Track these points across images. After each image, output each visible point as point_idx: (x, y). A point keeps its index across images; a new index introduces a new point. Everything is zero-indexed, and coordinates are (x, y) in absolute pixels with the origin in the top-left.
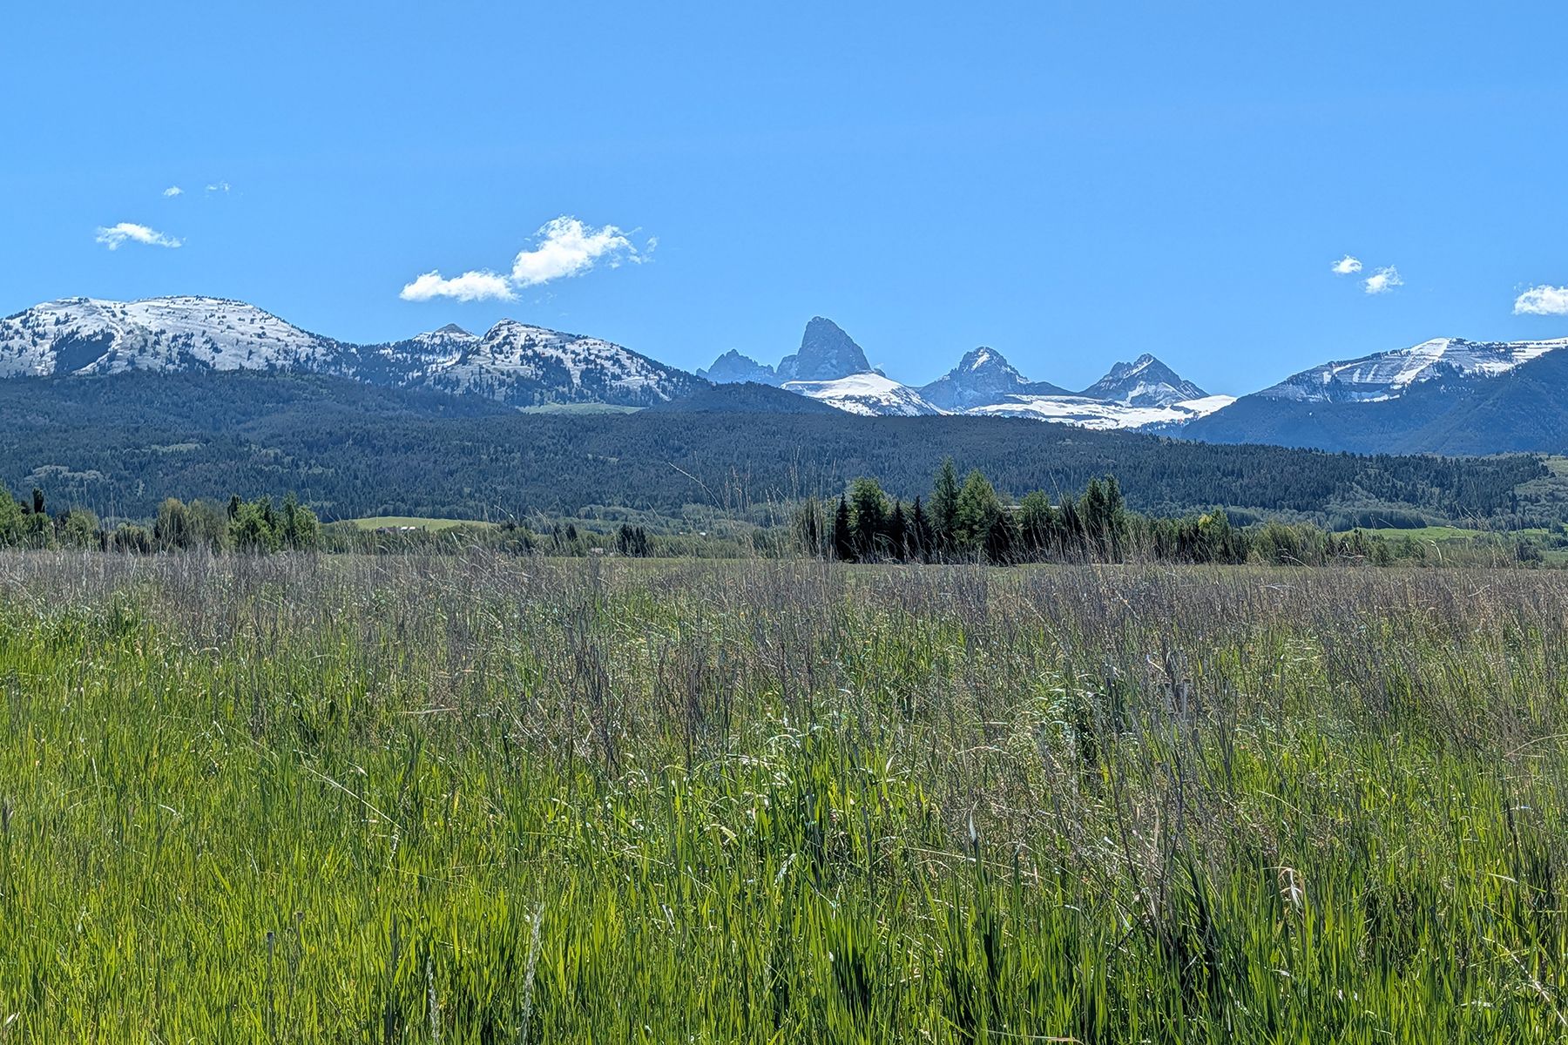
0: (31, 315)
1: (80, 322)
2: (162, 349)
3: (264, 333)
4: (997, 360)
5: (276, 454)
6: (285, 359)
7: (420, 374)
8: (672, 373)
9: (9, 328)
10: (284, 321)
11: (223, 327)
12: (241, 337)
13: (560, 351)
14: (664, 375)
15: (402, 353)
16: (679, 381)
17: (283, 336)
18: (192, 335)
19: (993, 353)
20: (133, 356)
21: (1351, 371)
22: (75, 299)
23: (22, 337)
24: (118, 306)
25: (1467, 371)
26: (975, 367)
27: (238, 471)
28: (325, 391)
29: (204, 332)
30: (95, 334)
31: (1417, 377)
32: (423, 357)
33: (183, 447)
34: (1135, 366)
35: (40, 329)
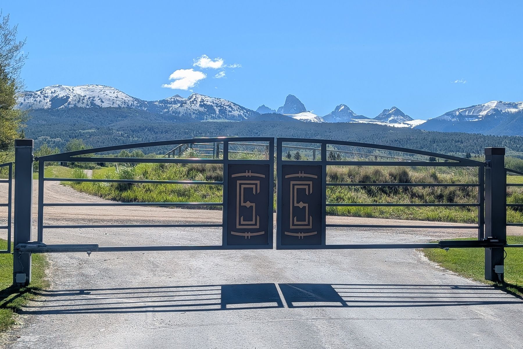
0: (44, 90)
1: (59, 93)
2: (85, 101)
3: (118, 97)
4: (347, 108)
5: (122, 133)
6: (124, 105)
7: (167, 110)
8: (248, 110)
9: (36, 94)
10: (124, 93)
11: (105, 95)
12: (110, 98)
13: (212, 103)
14: (245, 111)
15: (161, 104)
16: (250, 113)
17: (124, 98)
18: (95, 97)
19: (345, 106)
20: (76, 103)
21: (465, 111)
22: (58, 85)
23: (40, 97)
24: (71, 88)
25: (503, 112)
26: (340, 110)
27: (108, 139)
28: (138, 114)
29: (99, 96)
30: (64, 96)
31: (487, 113)
32: (168, 105)
33: (90, 131)
34: (391, 110)
35: (46, 95)
